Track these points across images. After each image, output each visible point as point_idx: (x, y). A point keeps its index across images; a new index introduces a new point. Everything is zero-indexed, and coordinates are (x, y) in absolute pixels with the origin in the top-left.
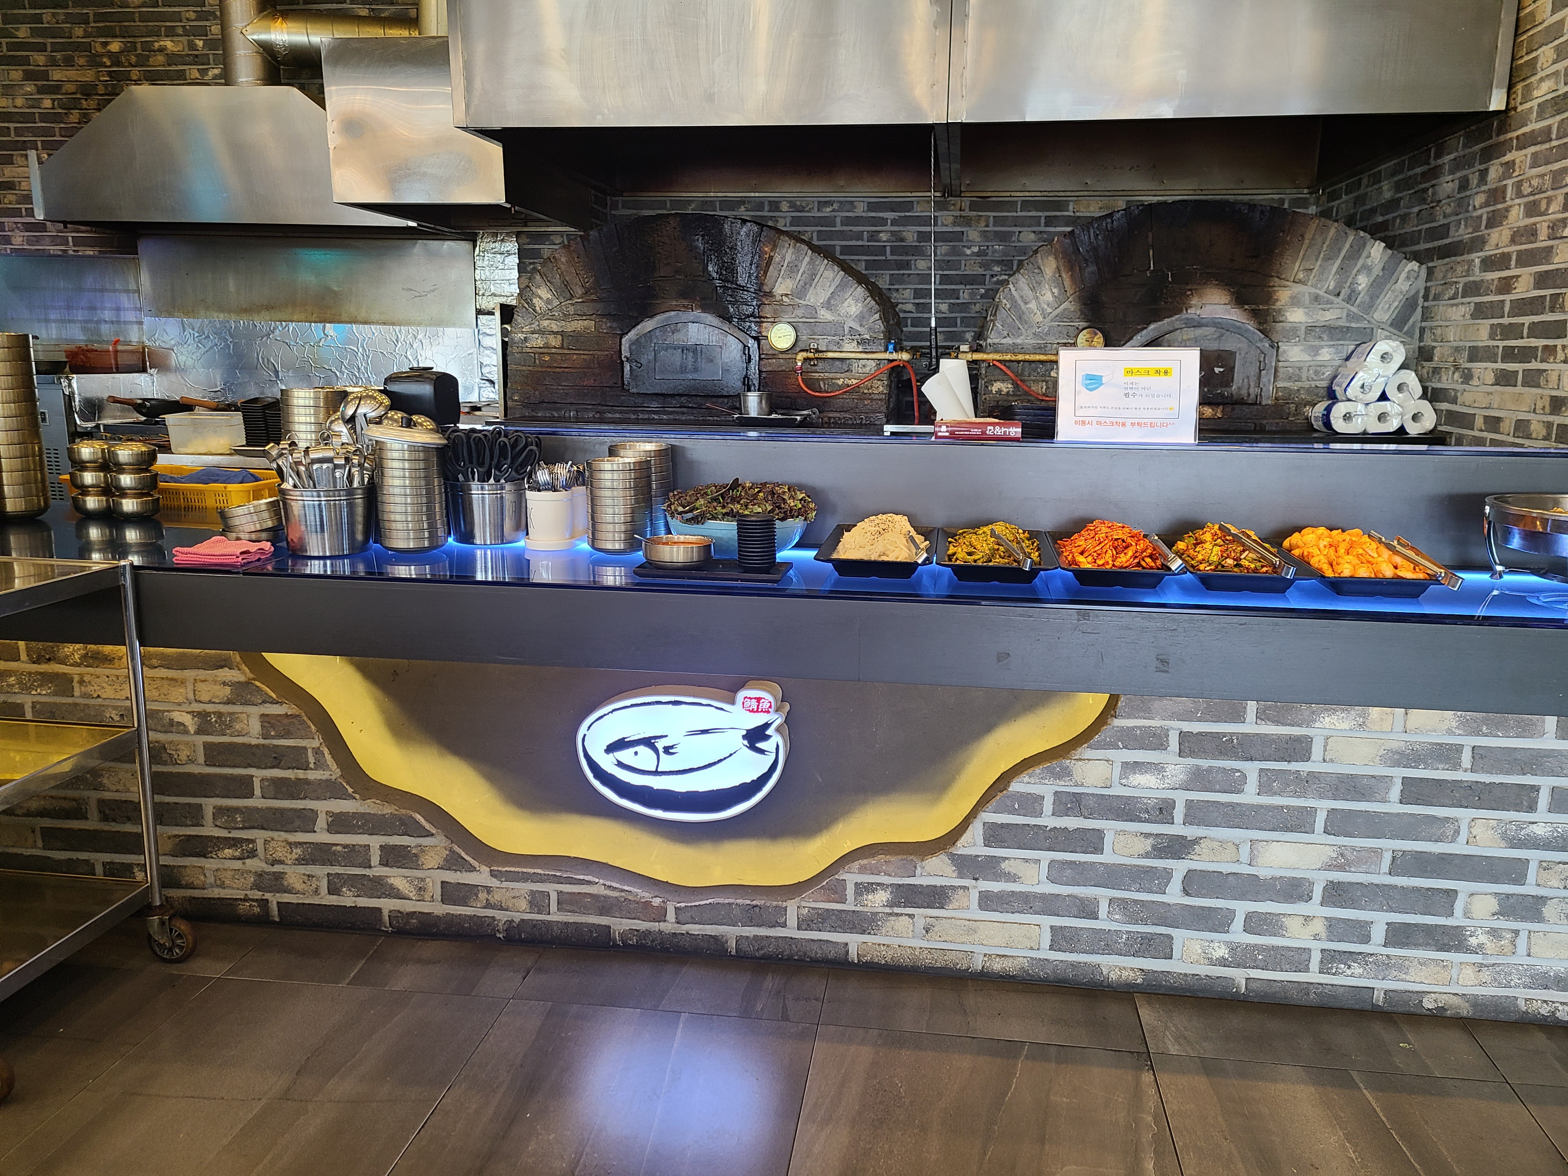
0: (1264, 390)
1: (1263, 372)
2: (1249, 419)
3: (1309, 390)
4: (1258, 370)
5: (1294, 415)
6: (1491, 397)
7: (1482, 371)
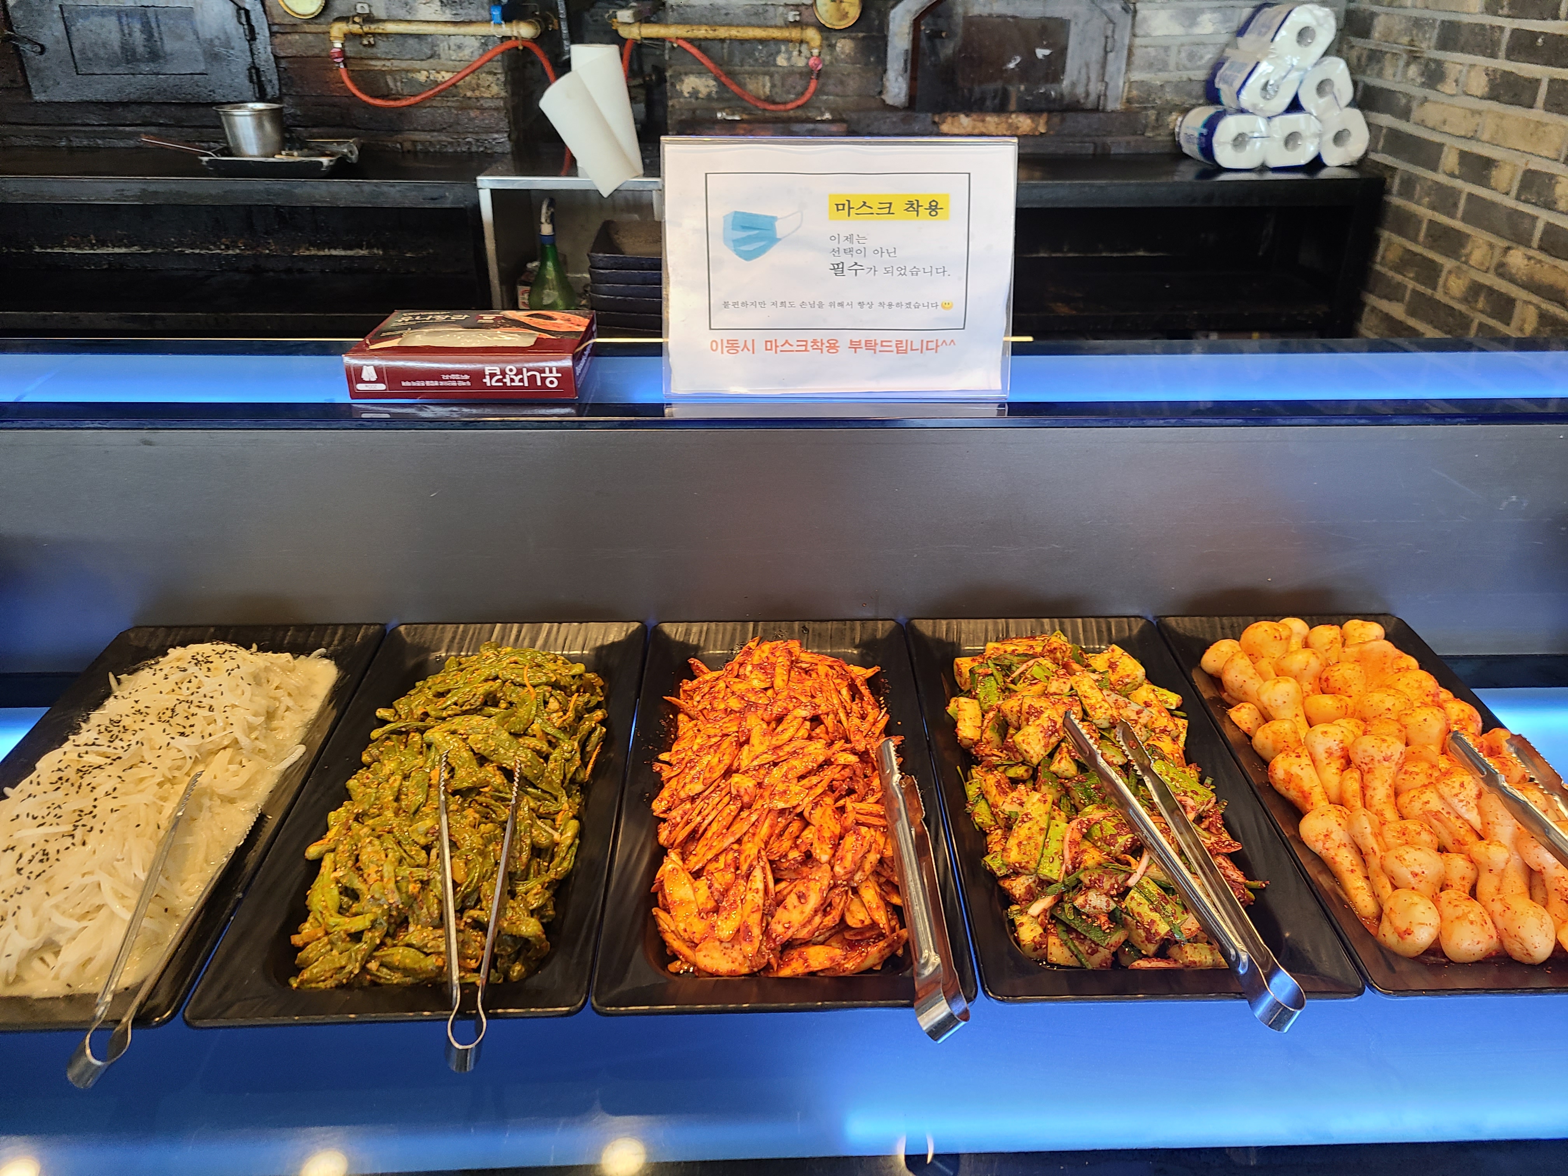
0: (1110, 86)
1: (1111, 56)
2: (1088, 136)
3: (1178, 87)
4: (1102, 53)
5: (1154, 128)
6: (1477, 119)
7: (1465, 70)
